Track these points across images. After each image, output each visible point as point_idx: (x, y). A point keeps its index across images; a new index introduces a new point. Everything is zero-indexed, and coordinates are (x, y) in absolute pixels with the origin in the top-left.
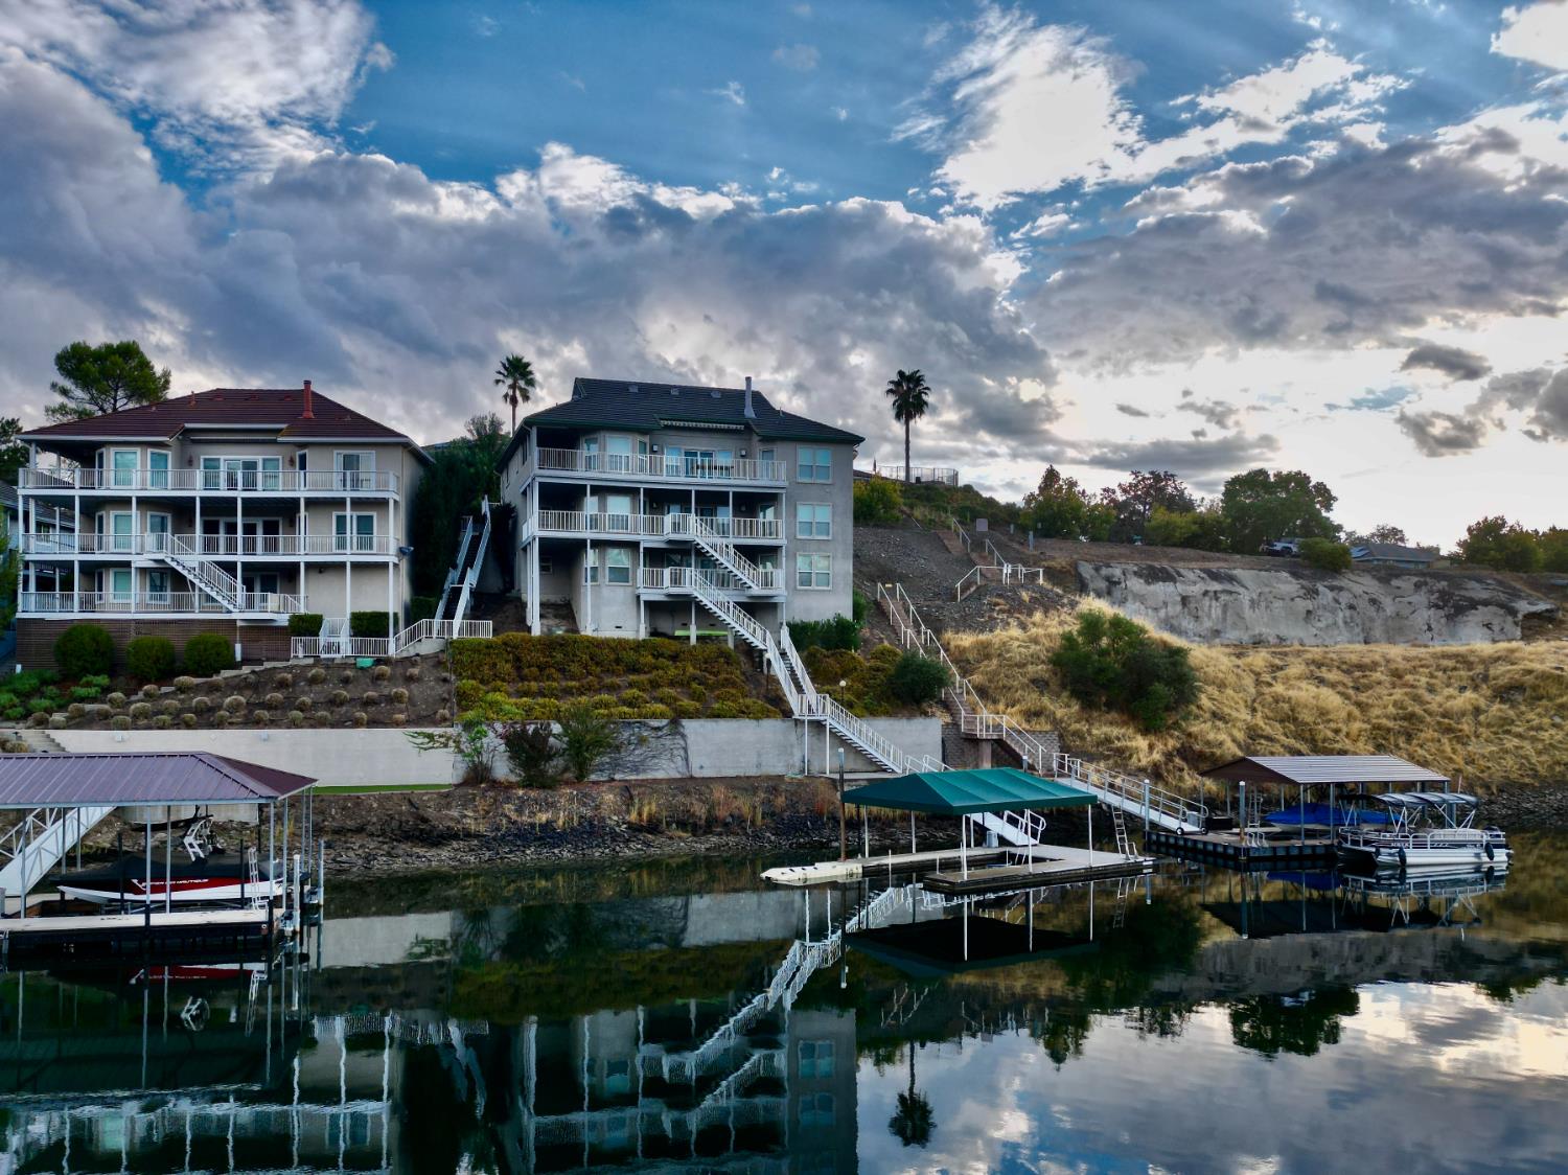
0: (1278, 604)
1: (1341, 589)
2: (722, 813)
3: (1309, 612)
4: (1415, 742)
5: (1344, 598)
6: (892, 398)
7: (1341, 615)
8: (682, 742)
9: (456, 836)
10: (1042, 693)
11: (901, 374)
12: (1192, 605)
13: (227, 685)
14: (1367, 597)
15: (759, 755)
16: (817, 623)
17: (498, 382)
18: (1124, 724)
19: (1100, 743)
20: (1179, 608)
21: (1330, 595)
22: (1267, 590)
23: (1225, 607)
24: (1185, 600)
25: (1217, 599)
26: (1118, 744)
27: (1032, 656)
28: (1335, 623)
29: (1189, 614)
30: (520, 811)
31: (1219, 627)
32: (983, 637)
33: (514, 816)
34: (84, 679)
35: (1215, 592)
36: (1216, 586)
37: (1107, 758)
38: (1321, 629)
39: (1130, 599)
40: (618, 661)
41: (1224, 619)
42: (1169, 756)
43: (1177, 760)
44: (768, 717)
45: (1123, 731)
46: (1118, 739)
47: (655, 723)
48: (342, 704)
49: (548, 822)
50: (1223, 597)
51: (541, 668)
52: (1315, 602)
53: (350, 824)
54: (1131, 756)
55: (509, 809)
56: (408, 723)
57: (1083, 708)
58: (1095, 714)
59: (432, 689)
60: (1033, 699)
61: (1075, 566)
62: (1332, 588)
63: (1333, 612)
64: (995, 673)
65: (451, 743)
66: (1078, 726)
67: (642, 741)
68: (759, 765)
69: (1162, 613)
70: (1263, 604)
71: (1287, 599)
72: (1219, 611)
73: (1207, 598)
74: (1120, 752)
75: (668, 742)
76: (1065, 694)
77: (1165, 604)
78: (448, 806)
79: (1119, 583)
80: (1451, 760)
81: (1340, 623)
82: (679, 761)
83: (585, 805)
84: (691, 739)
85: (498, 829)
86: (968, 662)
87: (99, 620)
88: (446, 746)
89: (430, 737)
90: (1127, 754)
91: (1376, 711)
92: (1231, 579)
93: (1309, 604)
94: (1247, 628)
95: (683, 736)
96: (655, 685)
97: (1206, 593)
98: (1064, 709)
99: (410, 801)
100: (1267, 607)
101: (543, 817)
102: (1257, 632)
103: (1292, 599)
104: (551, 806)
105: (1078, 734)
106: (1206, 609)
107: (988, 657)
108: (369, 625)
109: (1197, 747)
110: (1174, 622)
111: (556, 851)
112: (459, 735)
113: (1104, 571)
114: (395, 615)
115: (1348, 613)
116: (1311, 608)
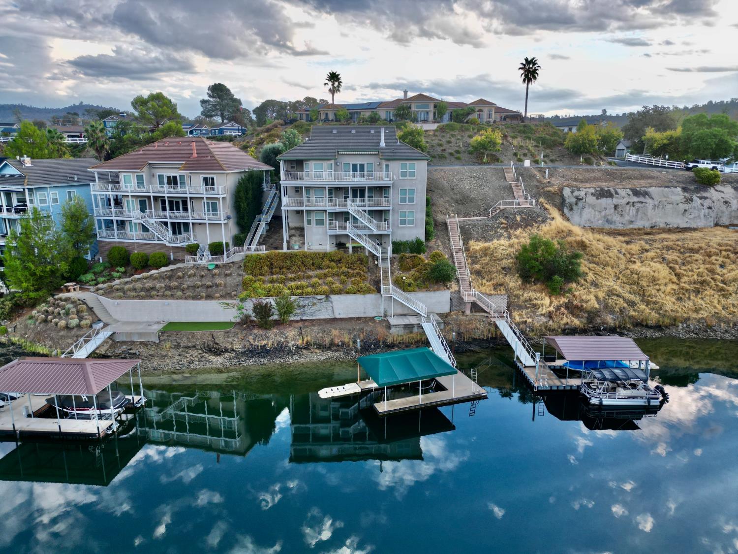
0: (669, 207)
1: (706, 198)
2: (337, 341)
3: (685, 210)
4: (700, 296)
5: (707, 203)
6: (522, 71)
7: (703, 211)
8: (331, 304)
9: (227, 351)
10: (506, 275)
11: (526, 60)
12: (620, 209)
13: (161, 276)
14: (723, 200)
15: (365, 309)
16: (407, 241)
17: (325, 84)
18: (541, 291)
19: (526, 301)
20: (613, 210)
21: (699, 201)
22: (665, 199)
23: (638, 210)
24: (616, 207)
25: (634, 206)
26: (535, 302)
27: (507, 255)
28: (699, 216)
29: (618, 213)
30: (254, 340)
31: (633, 220)
32: (487, 244)
33: (252, 342)
34: (117, 269)
35: (633, 203)
36: (635, 199)
37: (527, 308)
38: (690, 219)
39: (587, 207)
40: (313, 264)
41: (637, 216)
42: (558, 308)
43: (562, 309)
44: (369, 293)
45: (539, 295)
46: (536, 299)
47: (319, 297)
48: (198, 287)
49: (265, 345)
50: (637, 205)
51: (280, 269)
52: (690, 206)
53: (190, 344)
54: (539, 308)
55: (251, 339)
56: (222, 297)
57: (523, 283)
58: (528, 286)
59: (235, 279)
60: (500, 278)
61: (561, 190)
62: (701, 198)
63: (699, 210)
64: (487, 264)
65: (235, 307)
66: (518, 292)
67: (314, 304)
68: (365, 313)
69: (603, 214)
70: (661, 207)
71: (675, 204)
72: (634, 212)
73: (628, 206)
74: (534, 305)
75: (325, 304)
76: (517, 275)
77: (606, 209)
78: (228, 337)
79: (582, 199)
80: (715, 307)
81: (702, 216)
82: (330, 312)
83: (281, 337)
84: (335, 303)
85: (245, 348)
86: (476, 257)
87: (124, 242)
88: (234, 308)
89: (227, 304)
90: (537, 307)
91: (685, 279)
92: (646, 194)
93: (686, 206)
94: (648, 219)
95: (332, 302)
96: (326, 276)
97: (628, 203)
98: (513, 282)
99: (212, 335)
100: (662, 208)
101: (263, 343)
102: (654, 221)
103: (677, 204)
104: (268, 338)
105: (518, 296)
106: (627, 211)
107: (486, 255)
108: (217, 250)
109: (575, 303)
110: (609, 217)
111: (262, 360)
112: (239, 304)
113: (576, 193)
114: (227, 244)
115: (707, 211)
116: (687, 208)
